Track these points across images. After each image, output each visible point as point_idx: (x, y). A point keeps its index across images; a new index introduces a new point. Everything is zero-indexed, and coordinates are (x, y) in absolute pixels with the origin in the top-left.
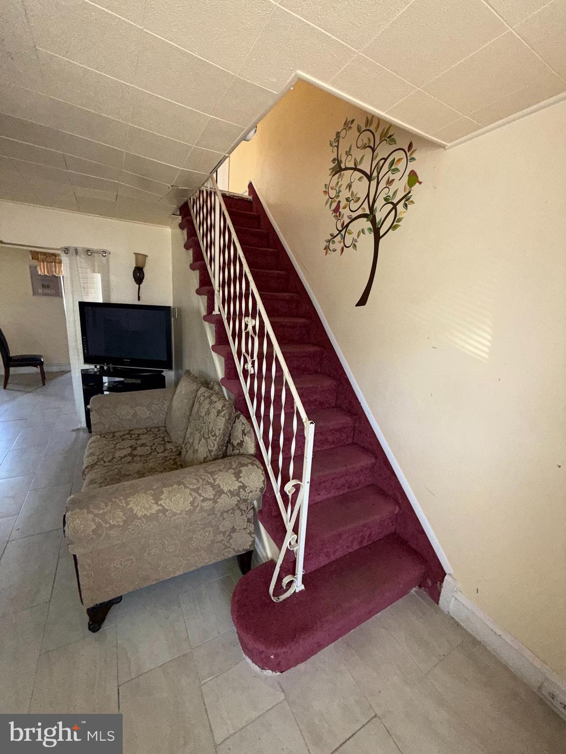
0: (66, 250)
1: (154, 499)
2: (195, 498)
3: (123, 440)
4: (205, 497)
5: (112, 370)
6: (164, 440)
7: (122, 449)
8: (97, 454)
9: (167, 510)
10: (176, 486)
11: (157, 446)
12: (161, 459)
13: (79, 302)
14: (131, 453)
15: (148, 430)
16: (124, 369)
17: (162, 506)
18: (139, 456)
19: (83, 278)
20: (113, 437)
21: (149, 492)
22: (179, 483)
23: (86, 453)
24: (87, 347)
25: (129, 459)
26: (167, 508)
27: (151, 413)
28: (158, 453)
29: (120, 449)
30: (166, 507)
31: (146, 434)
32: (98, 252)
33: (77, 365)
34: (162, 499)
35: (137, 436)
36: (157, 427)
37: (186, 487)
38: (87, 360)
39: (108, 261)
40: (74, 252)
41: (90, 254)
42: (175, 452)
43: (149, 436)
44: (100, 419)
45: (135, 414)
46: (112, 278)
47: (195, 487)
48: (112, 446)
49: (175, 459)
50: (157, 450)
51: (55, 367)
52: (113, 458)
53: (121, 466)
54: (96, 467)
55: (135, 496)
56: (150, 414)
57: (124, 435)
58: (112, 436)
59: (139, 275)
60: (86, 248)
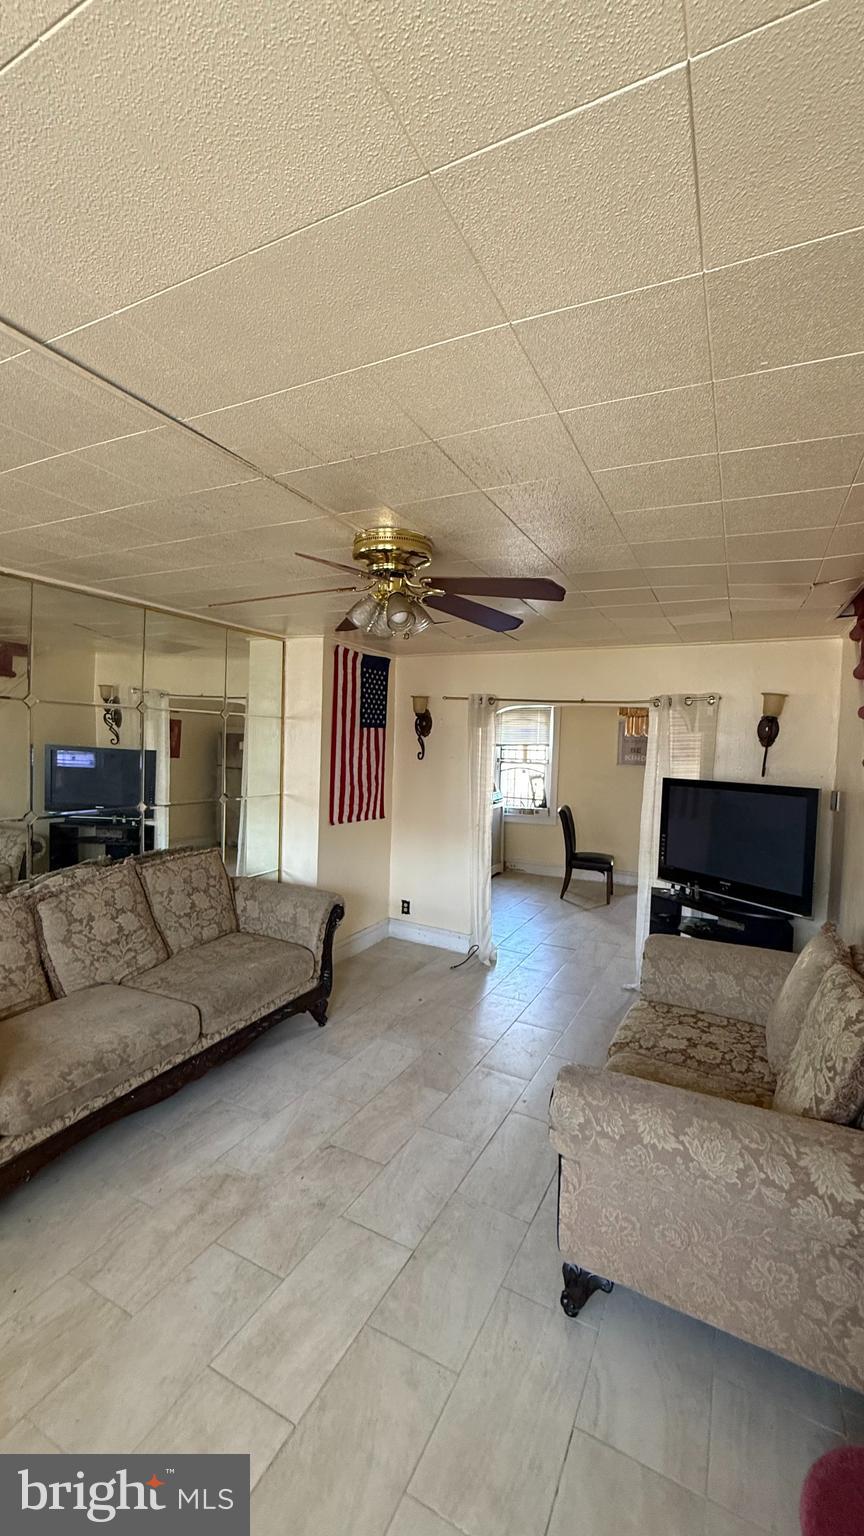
0: (656, 702)
1: (674, 1127)
2: (748, 1168)
3: (680, 1023)
4: (771, 1178)
5: (697, 897)
6: (754, 1052)
7: (673, 1038)
8: (634, 1029)
9: (692, 1160)
10: (715, 1124)
11: (736, 1057)
12: (735, 1083)
13: (664, 779)
14: (685, 1050)
15: (731, 1023)
16: (717, 900)
17: (684, 1146)
18: (698, 1061)
19: (674, 741)
20: (668, 1012)
21: (669, 1111)
22: (724, 1123)
23: (622, 1024)
24: (665, 852)
25: (680, 1058)
26: (692, 1155)
27: (743, 992)
28: (733, 1070)
29: (670, 1036)
30: (691, 1151)
31: (724, 1027)
32: (703, 698)
33: (647, 878)
34: (687, 1133)
35: (706, 1024)
36: (750, 1024)
37: (735, 1137)
38: (663, 874)
39: (716, 712)
40: (667, 702)
41: (689, 703)
42: (768, 1083)
43: (728, 1034)
44: (654, 974)
45: (712, 985)
46: (721, 738)
47: (754, 1146)
48: (660, 1026)
49: (762, 1095)
50: (734, 1064)
51: (629, 878)
52: (654, 1046)
53: (661, 1064)
54: (627, 1049)
55: (646, 1105)
56: (740, 993)
57: (684, 1016)
58: (666, 1010)
59: (768, 730)
60: (684, 695)
